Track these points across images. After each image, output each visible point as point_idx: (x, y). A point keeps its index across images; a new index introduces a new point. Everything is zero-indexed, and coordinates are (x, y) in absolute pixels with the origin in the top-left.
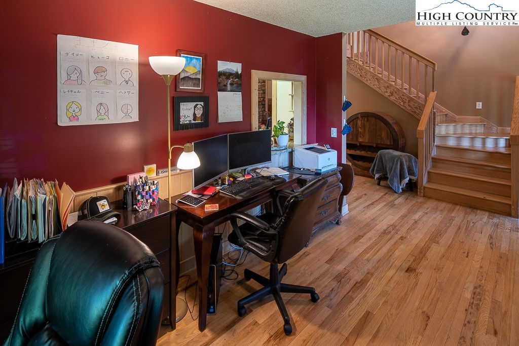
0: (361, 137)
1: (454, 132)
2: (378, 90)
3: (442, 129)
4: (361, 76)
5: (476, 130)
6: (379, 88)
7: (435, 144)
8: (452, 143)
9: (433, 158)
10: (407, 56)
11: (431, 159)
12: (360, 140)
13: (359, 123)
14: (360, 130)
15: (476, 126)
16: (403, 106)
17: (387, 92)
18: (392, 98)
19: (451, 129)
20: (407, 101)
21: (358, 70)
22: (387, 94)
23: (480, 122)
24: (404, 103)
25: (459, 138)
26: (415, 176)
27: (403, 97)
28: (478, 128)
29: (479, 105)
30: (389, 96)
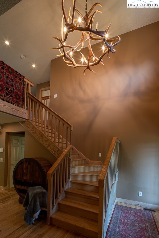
0: (25, 176)
1: (84, 171)
2: (41, 142)
3: (76, 170)
4: (33, 132)
5: (97, 169)
6: (42, 141)
7: (70, 180)
8: (80, 179)
9: (65, 191)
10: (58, 120)
11: (63, 192)
12: (25, 178)
13: (25, 166)
14: (25, 171)
15: (97, 167)
16: (54, 154)
17: (46, 144)
18: (49, 148)
19: (82, 170)
20: (56, 151)
21: (32, 129)
22: (46, 146)
23: (100, 164)
24: (55, 152)
25: (84, 176)
26: (47, 208)
27: (54, 148)
28: (98, 168)
29: (100, 155)
30: (47, 147)
